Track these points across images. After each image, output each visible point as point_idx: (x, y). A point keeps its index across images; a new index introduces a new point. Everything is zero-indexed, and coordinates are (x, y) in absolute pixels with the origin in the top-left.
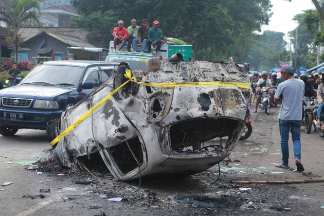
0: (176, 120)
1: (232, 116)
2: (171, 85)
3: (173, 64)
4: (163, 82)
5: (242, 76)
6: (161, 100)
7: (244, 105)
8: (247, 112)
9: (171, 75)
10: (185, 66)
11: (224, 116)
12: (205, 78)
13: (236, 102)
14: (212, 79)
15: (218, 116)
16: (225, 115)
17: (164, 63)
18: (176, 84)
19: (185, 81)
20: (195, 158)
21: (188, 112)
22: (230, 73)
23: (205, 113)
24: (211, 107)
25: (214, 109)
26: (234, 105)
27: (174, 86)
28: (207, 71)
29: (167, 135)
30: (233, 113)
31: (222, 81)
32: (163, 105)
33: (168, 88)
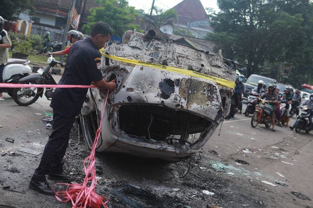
0: (126, 101)
1: (198, 112)
2: (134, 61)
3: (144, 41)
4: (125, 57)
5: (228, 72)
6: (118, 76)
7: (217, 103)
8: (219, 112)
9: (137, 52)
10: (159, 46)
11: (187, 110)
12: (178, 63)
13: (208, 98)
14: (187, 67)
15: (180, 107)
16: (189, 109)
17: (134, 37)
18: (139, 62)
19: (152, 61)
20: (146, 147)
21: (143, 96)
22: (212, 66)
23: (163, 101)
24: (172, 97)
25: (176, 99)
26: (204, 101)
27: (135, 63)
28: (183, 57)
29: (116, 114)
30: (199, 109)
31: (198, 71)
32: (119, 82)
33: (129, 64)
